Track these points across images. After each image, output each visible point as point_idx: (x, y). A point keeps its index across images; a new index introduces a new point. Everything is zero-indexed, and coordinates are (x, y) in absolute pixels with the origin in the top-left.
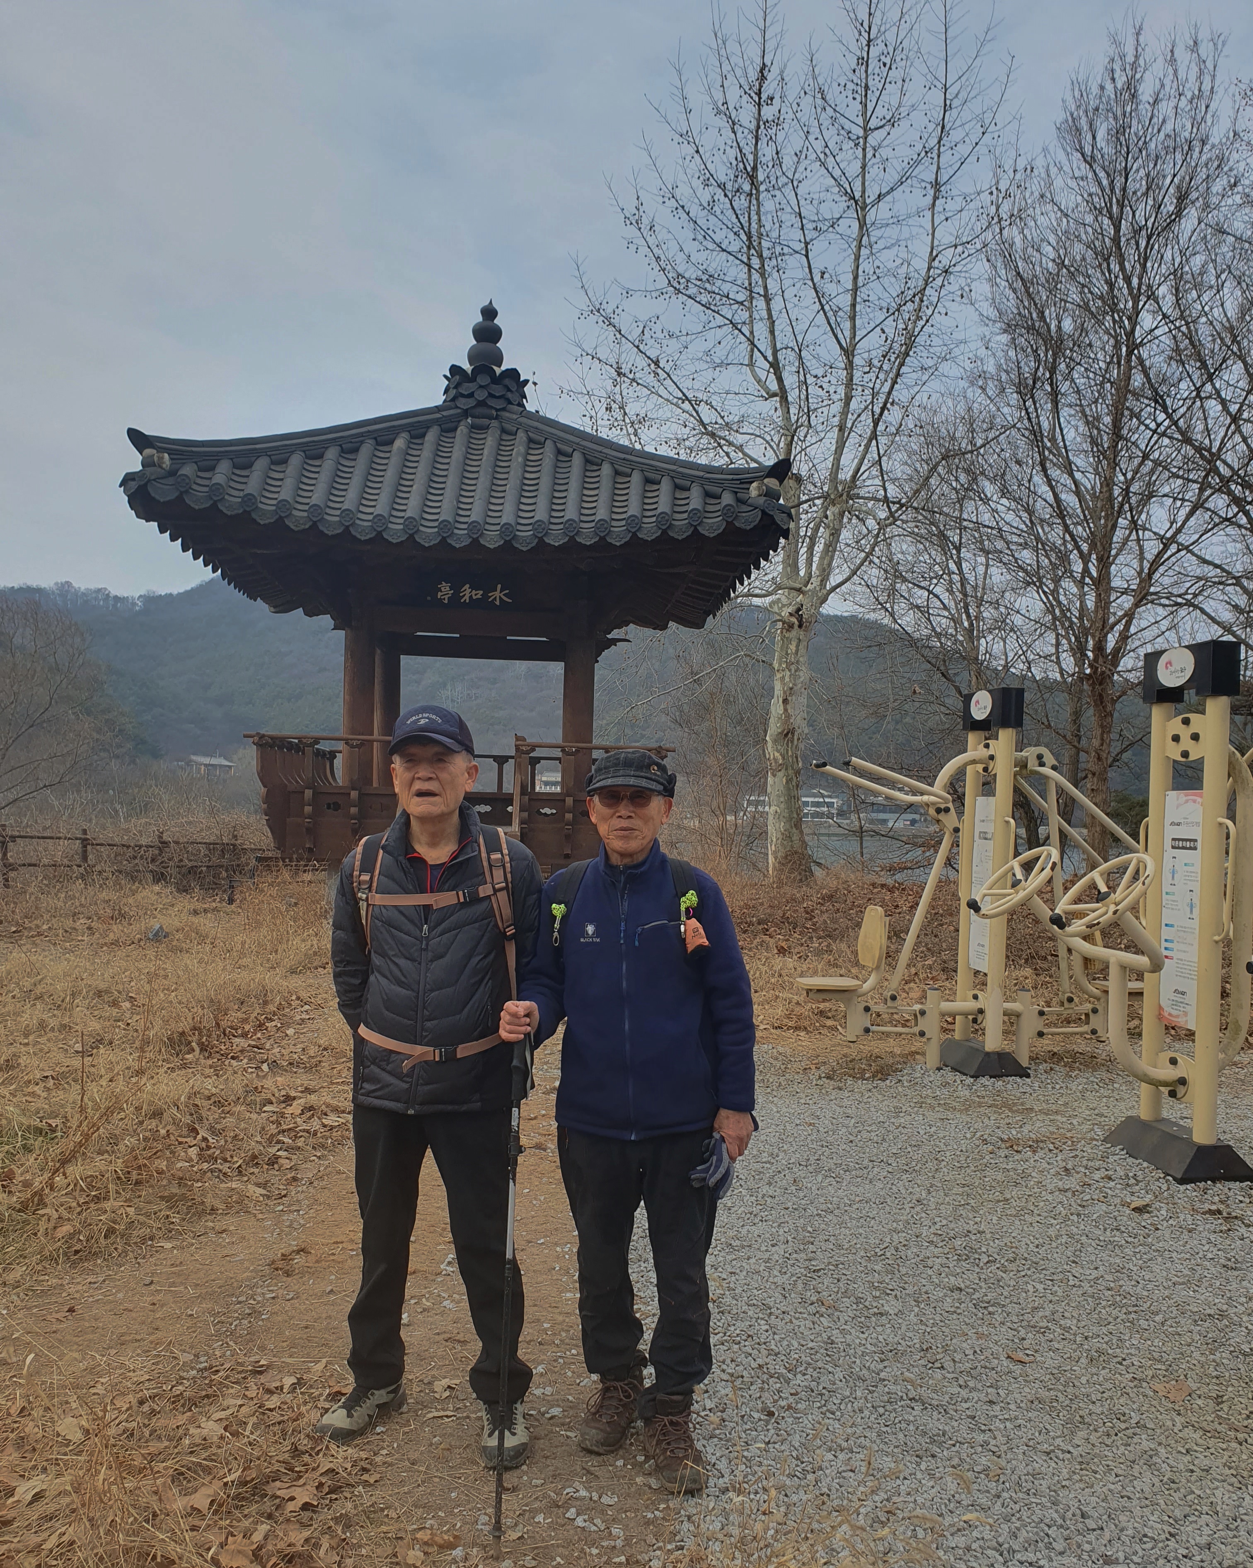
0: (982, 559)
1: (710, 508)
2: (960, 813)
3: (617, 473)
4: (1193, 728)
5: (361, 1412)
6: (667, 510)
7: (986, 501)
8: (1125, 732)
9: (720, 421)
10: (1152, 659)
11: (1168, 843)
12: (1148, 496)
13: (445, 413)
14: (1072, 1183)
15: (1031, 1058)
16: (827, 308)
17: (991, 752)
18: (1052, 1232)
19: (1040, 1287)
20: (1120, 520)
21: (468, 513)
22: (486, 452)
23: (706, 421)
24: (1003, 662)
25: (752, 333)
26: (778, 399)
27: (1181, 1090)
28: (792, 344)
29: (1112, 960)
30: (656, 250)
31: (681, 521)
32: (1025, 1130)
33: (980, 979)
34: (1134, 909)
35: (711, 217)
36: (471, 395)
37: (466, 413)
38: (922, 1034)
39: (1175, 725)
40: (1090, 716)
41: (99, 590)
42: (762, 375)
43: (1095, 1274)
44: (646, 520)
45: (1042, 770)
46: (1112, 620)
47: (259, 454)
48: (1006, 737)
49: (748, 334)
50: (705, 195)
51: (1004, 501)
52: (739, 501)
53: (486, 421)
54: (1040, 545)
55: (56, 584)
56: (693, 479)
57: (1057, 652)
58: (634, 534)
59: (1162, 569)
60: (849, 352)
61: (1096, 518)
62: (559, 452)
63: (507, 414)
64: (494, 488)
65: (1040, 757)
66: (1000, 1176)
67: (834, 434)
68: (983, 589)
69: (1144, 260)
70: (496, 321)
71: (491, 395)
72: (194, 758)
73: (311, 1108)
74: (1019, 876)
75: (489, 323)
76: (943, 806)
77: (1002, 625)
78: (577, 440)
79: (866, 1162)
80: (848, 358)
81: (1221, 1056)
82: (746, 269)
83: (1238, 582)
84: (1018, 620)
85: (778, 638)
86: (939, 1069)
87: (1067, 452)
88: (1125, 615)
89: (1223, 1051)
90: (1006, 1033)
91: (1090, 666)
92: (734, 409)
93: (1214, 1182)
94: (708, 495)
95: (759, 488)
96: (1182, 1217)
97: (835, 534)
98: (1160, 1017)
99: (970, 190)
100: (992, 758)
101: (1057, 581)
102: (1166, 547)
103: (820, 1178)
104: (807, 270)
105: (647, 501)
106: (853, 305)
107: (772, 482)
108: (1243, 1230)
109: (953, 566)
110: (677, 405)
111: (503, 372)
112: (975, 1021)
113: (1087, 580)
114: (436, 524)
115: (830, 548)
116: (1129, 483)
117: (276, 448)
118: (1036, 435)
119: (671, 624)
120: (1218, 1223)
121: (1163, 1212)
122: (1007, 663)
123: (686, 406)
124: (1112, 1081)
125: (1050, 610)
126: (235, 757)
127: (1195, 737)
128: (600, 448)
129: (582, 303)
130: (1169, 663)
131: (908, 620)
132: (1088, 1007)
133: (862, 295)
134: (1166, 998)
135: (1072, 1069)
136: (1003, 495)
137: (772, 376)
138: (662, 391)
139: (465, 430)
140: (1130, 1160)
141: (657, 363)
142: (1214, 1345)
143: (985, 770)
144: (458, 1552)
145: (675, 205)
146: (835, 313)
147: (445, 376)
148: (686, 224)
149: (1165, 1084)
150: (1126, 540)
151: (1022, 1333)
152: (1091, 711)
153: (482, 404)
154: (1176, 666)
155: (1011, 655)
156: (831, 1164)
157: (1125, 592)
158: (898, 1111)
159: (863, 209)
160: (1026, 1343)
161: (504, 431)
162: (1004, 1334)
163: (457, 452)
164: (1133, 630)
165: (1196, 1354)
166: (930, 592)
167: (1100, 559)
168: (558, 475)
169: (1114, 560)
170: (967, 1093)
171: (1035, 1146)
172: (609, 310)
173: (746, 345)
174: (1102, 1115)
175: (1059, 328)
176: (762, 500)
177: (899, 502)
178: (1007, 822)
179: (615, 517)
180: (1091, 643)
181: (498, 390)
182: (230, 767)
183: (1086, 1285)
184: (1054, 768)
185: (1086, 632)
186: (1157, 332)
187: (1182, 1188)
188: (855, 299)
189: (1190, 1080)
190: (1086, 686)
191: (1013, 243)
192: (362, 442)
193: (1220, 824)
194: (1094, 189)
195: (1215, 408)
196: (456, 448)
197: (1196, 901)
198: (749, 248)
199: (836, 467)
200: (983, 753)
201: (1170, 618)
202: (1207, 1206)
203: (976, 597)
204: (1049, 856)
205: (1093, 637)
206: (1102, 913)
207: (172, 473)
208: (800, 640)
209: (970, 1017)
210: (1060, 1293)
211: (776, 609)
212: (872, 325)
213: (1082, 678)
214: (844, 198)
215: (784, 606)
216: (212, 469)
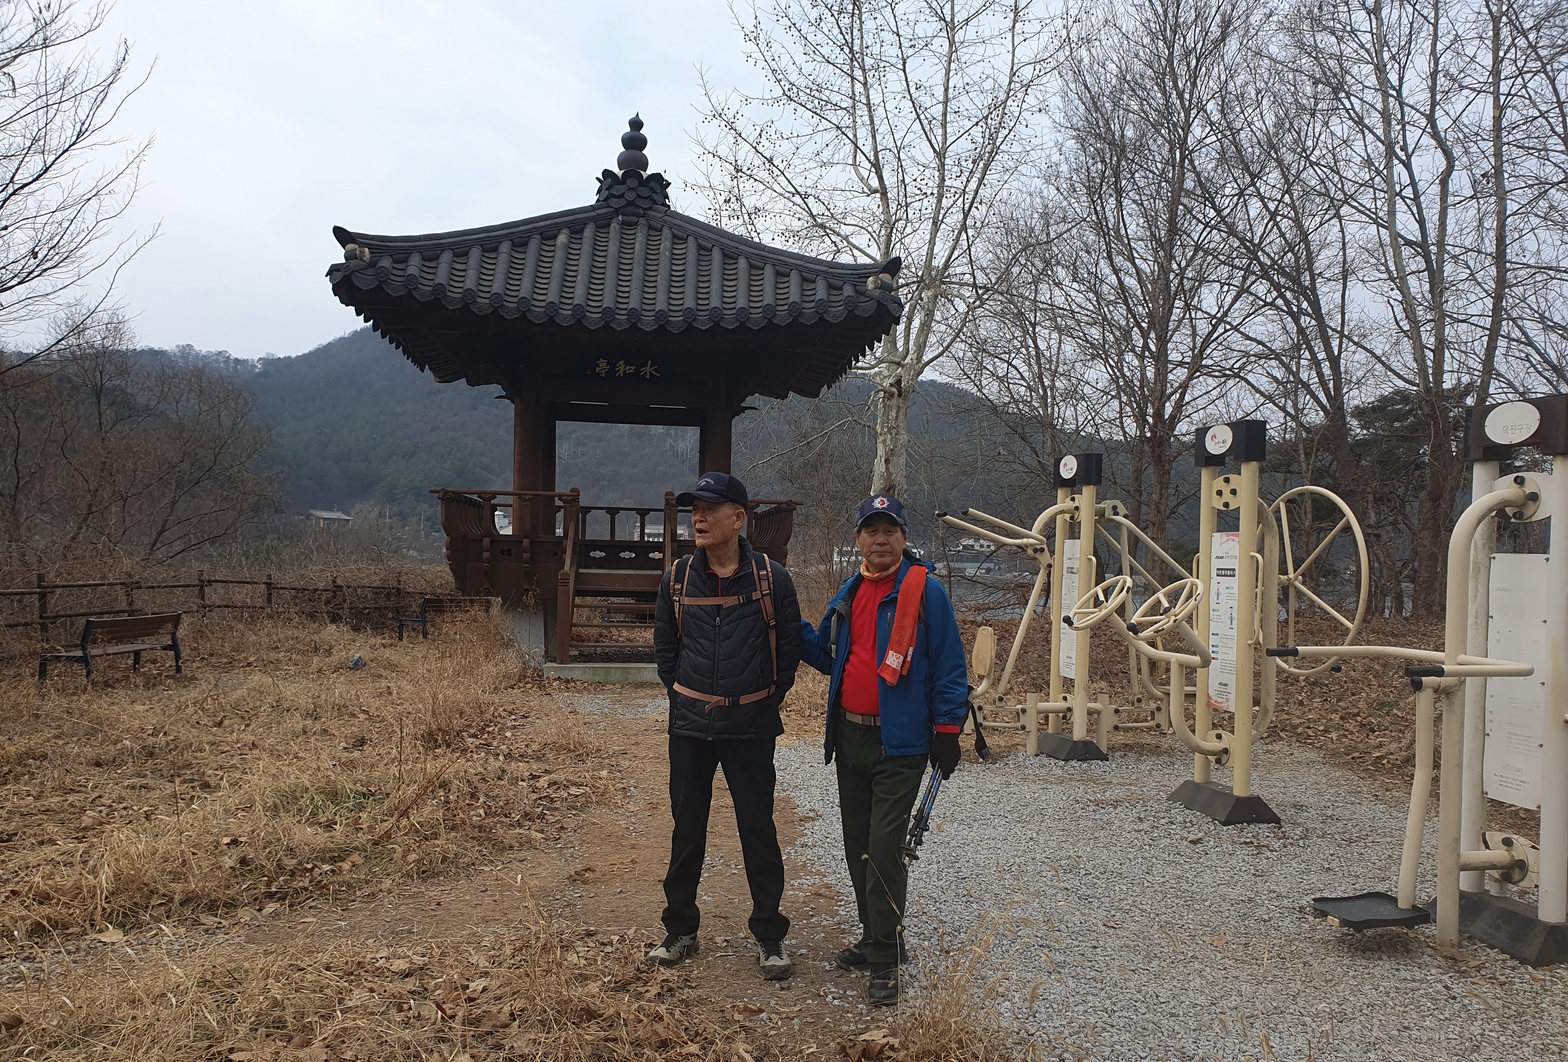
0: (1055, 335)
1: (833, 298)
2: (1052, 553)
3: (752, 266)
4: (1232, 486)
5: (676, 949)
6: (797, 300)
7: (1058, 284)
8: (1180, 488)
9: (827, 213)
10: (1202, 432)
11: (1214, 572)
12: (1201, 280)
13: (599, 212)
14: (1145, 826)
15: (1109, 749)
16: (922, 117)
17: (1076, 504)
18: (1131, 856)
19: (1124, 888)
20: (1177, 301)
21: (626, 300)
22: (637, 247)
23: (815, 213)
24: (1074, 427)
25: (855, 136)
26: (878, 195)
27: (1224, 758)
28: (891, 145)
29: (1173, 660)
30: (772, 63)
31: (809, 309)
32: (1107, 794)
33: (1068, 684)
34: (1189, 618)
35: (819, 33)
36: (622, 196)
37: (617, 212)
38: (1023, 728)
39: (1219, 483)
40: (1150, 474)
41: (220, 353)
42: (865, 174)
43: (1162, 880)
44: (779, 308)
45: (1116, 518)
46: (1169, 391)
47: (443, 248)
48: (1088, 493)
49: (851, 136)
50: (814, 14)
51: (1075, 285)
52: (858, 292)
53: (633, 219)
54: (1105, 322)
55: (178, 346)
56: (818, 273)
57: (1121, 418)
58: (770, 320)
59: (1213, 346)
60: (940, 155)
61: (1155, 301)
62: (700, 247)
63: (653, 213)
64: (647, 278)
65: (1115, 508)
66: (1090, 824)
67: (928, 226)
68: (1057, 362)
69: (1194, 77)
70: (642, 131)
71: (639, 196)
72: (314, 512)
73: (555, 783)
74: (1102, 598)
75: (636, 133)
76: (1039, 547)
77: (1073, 395)
78: (716, 237)
79: (988, 816)
80: (940, 160)
81: (1254, 732)
82: (849, 79)
83: (1277, 357)
84: (1087, 390)
85: (880, 406)
86: (1037, 755)
87: (1129, 240)
88: (1180, 387)
89: (1256, 729)
90: (1088, 731)
91: (1151, 430)
92: (839, 203)
93: (1248, 824)
94: (831, 286)
95: (875, 282)
96: (1225, 846)
97: (929, 315)
98: (1209, 704)
99: (1043, 14)
100: (1077, 508)
101: (1121, 354)
102: (1215, 328)
103: (956, 825)
104: (904, 83)
105: (779, 291)
106: (945, 114)
107: (886, 277)
108: (1269, 854)
109: (1030, 342)
110: (788, 199)
111: (650, 176)
112: (1064, 717)
113: (1147, 353)
114: (600, 310)
115: (926, 328)
116: (1183, 271)
117: (458, 243)
118: (1100, 227)
119: (791, 394)
120: (1252, 850)
121: (1212, 843)
122: (1078, 427)
123: (797, 199)
124: (1173, 763)
125: (1114, 380)
126: (353, 512)
127: (1234, 492)
128: (736, 245)
129: (707, 109)
130: (1214, 436)
131: (992, 389)
132: (1153, 705)
133: (953, 106)
134: (1213, 689)
135: (1142, 755)
136: (1074, 280)
137: (873, 175)
138: (776, 187)
139: (618, 227)
140: (1187, 811)
141: (770, 161)
142: (1244, 917)
143: (1072, 518)
144: (764, 1015)
145: (789, 24)
146: (930, 122)
147: (598, 179)
148: (798, 39)
149: (1213, 753)
150: (1180, 321)
151: (1113, 913)
152: (1151, 469)
153: (631, 203)
154: (1219, 439)
155: (1081, 419)
156: (963, 816)
157: (1181, 364)
158: (1008, 785)
159: (953, 29)
160: (1116, 918)
161: (650, 227)
162: (1101, 913)
163: (613, 247)
164: (1187, 398)
165: (1232, 922)
166: (1010, 364)
167: (1158, 338)
168: (701, 268)
169: (1172, 336)
170: (1060, 772)
171: (1116, 804)
172: (731, 116)
173: (850, 147)
174: (1165, 786)
175: (1123, 136)
176: (877, 292)
177: (984, 287)
178: (1090, 559)
179: (752, 305)
180: (1150, 411)
181: (644, 191)
182: (348, 521)
183: (1156, 886)
184: (1125, 516)
185: (1146, 399)
186: (1208, 141)
187: (1225, 828)
188: (946, 109)
189: (1231, 751)
190: (1146, 448)
191: (1082, 60)
192: (530, 237)
193: (1252, 557)
194: (1150, 14)
195: (1255, 206)
196: (611, 243)
197: (1235, 615)
198: (852, 60)
199: (930, 255)
200: (1069, 504)
201: (1218, 389)
202: (1242, 840)
203: (1050, 369)
204: (1125, 582)
205: (1153, 405)
206: (1165, 622)
207: (372, 265)
208: (899, 408)
209: (1061, 715)
210: (1138, 890)
211: (878, 380)
212: (962, 131)
213: (1142, 438)
214: (935, 19)
215: (885, 377)
216: (405, 261)
